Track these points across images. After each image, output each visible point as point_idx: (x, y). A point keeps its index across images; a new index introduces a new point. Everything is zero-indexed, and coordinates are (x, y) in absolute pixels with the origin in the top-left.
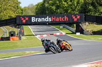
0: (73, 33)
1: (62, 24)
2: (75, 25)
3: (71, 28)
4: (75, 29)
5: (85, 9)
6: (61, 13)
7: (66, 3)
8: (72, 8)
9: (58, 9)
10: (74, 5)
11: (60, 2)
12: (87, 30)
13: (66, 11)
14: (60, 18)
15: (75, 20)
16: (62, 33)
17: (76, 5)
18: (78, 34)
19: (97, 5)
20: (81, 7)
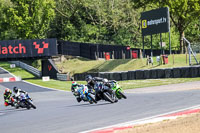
0: (37, 77)
1: (15, 59)
2: (39, 62)
3: (31, 68)
4: (40, 69)
5: (58, 31)
6: (11, 39)
7: (21, 18)
8: (32, 28)
9: (6, 29)
10: (37, 22)
11: (8, 17)
12: (64, 71)
13: (22, 34)
14: (10, 47)
15: (40, 51)
16: (14, 79)
17: (40, 21)
18: (46, 79)
19: (81, 21)
20: (51, 27)
